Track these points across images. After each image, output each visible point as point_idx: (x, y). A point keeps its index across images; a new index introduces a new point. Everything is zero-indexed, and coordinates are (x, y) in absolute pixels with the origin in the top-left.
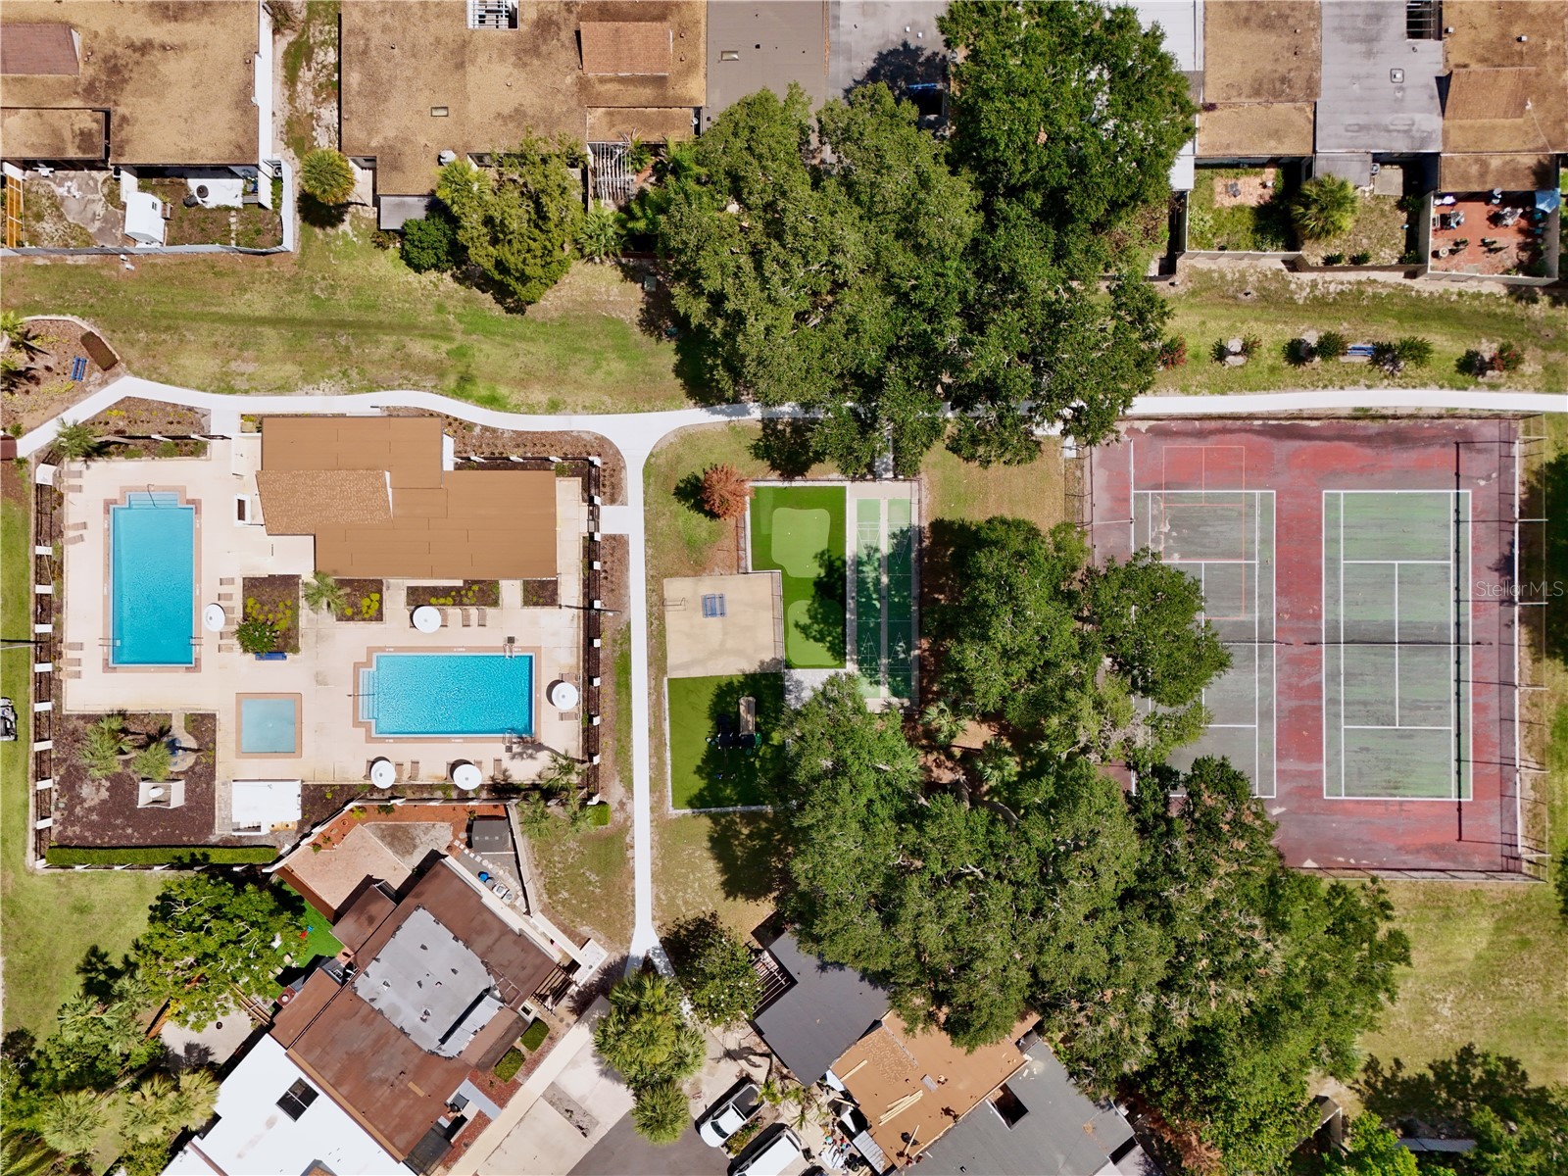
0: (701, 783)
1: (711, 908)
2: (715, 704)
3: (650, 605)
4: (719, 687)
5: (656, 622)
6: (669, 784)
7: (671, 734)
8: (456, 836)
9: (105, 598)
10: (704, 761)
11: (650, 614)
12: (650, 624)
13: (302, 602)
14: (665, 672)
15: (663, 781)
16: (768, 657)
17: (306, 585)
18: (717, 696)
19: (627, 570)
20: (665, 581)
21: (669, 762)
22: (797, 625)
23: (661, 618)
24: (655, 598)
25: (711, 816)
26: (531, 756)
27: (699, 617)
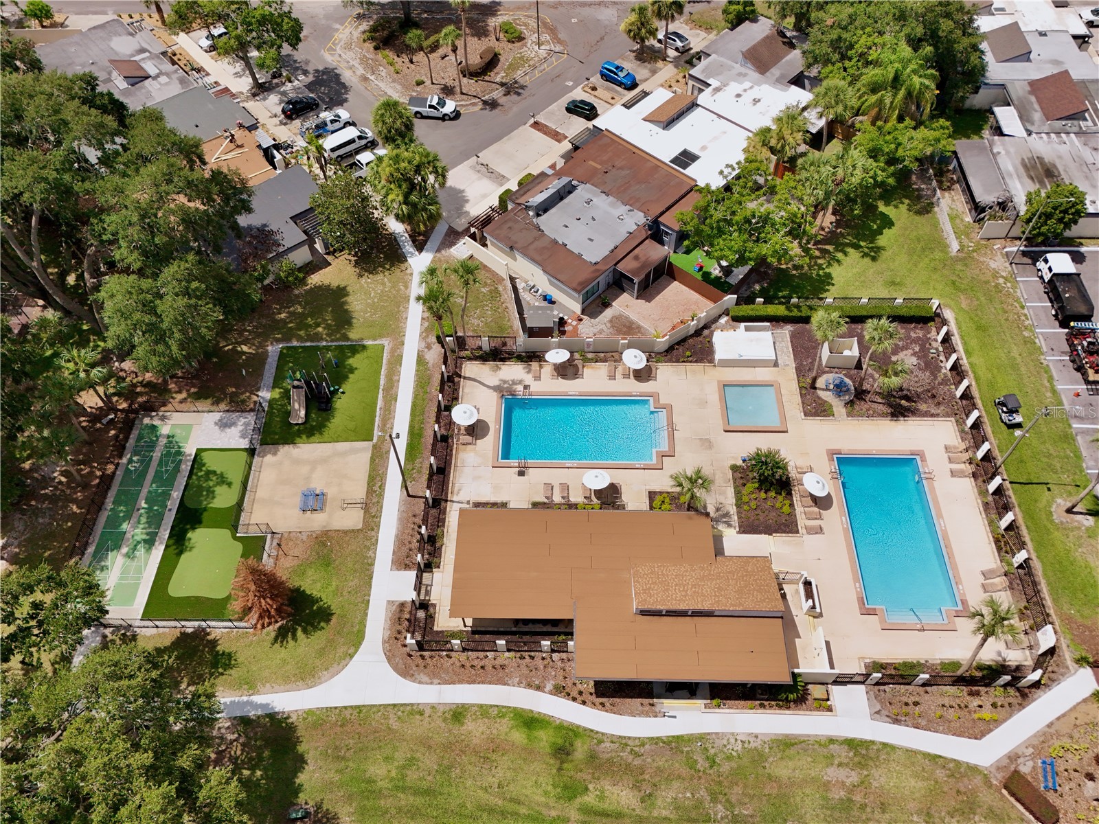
0: (352, 362)
1: (363, 281)
2: (328, 420)
3: (379, 505)
4: (321, 434)
5: (376, 488)
6: (384, 361)
7: (377, 397)
8: (575, 328)
9: (940, 516)
10: (347, 377)
11: (381, 496)
12: (382, 487)
13: (733, 510)
14: (375, 447)
15: (389, 363)
16: (269, 458)
17: (729, 525)
18: (325, 426)
19: (397, 536)
20: (360, 526)
21: (382, 377)
22: (230, 484)
23: (370, 491)
24: (373, 511)
25: (348, 339)
26: (505, 382)
27: (331, 492)
